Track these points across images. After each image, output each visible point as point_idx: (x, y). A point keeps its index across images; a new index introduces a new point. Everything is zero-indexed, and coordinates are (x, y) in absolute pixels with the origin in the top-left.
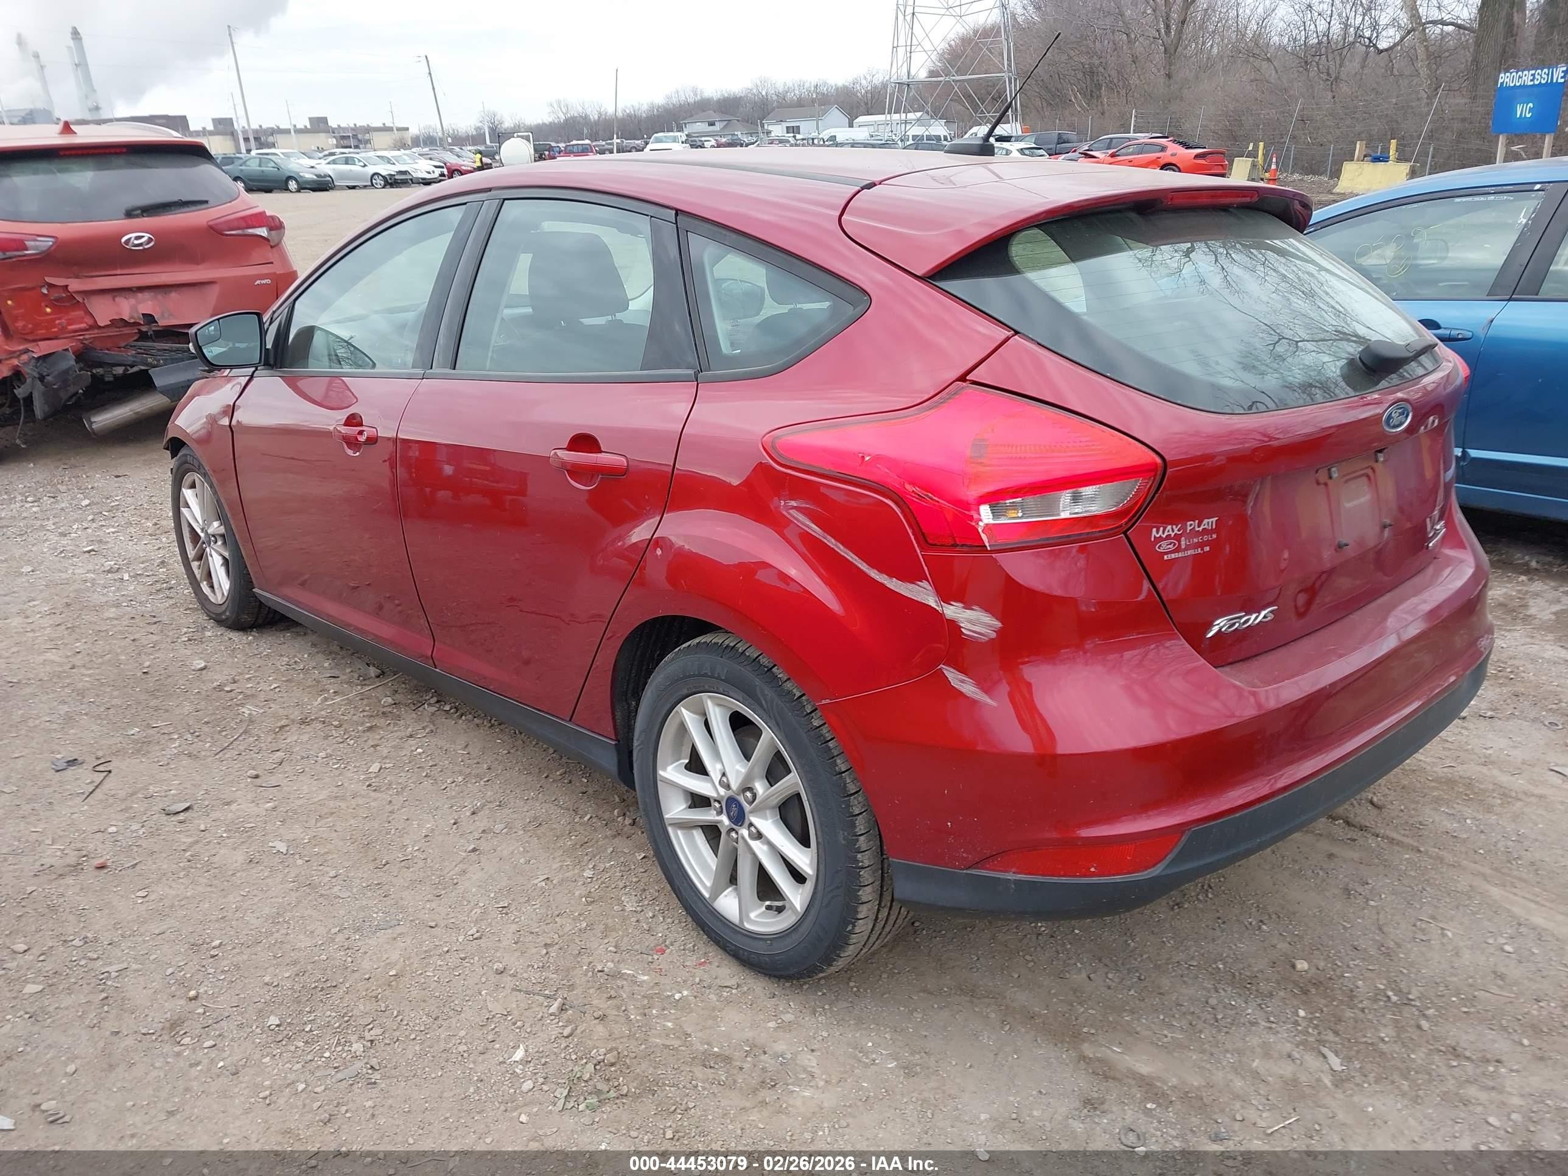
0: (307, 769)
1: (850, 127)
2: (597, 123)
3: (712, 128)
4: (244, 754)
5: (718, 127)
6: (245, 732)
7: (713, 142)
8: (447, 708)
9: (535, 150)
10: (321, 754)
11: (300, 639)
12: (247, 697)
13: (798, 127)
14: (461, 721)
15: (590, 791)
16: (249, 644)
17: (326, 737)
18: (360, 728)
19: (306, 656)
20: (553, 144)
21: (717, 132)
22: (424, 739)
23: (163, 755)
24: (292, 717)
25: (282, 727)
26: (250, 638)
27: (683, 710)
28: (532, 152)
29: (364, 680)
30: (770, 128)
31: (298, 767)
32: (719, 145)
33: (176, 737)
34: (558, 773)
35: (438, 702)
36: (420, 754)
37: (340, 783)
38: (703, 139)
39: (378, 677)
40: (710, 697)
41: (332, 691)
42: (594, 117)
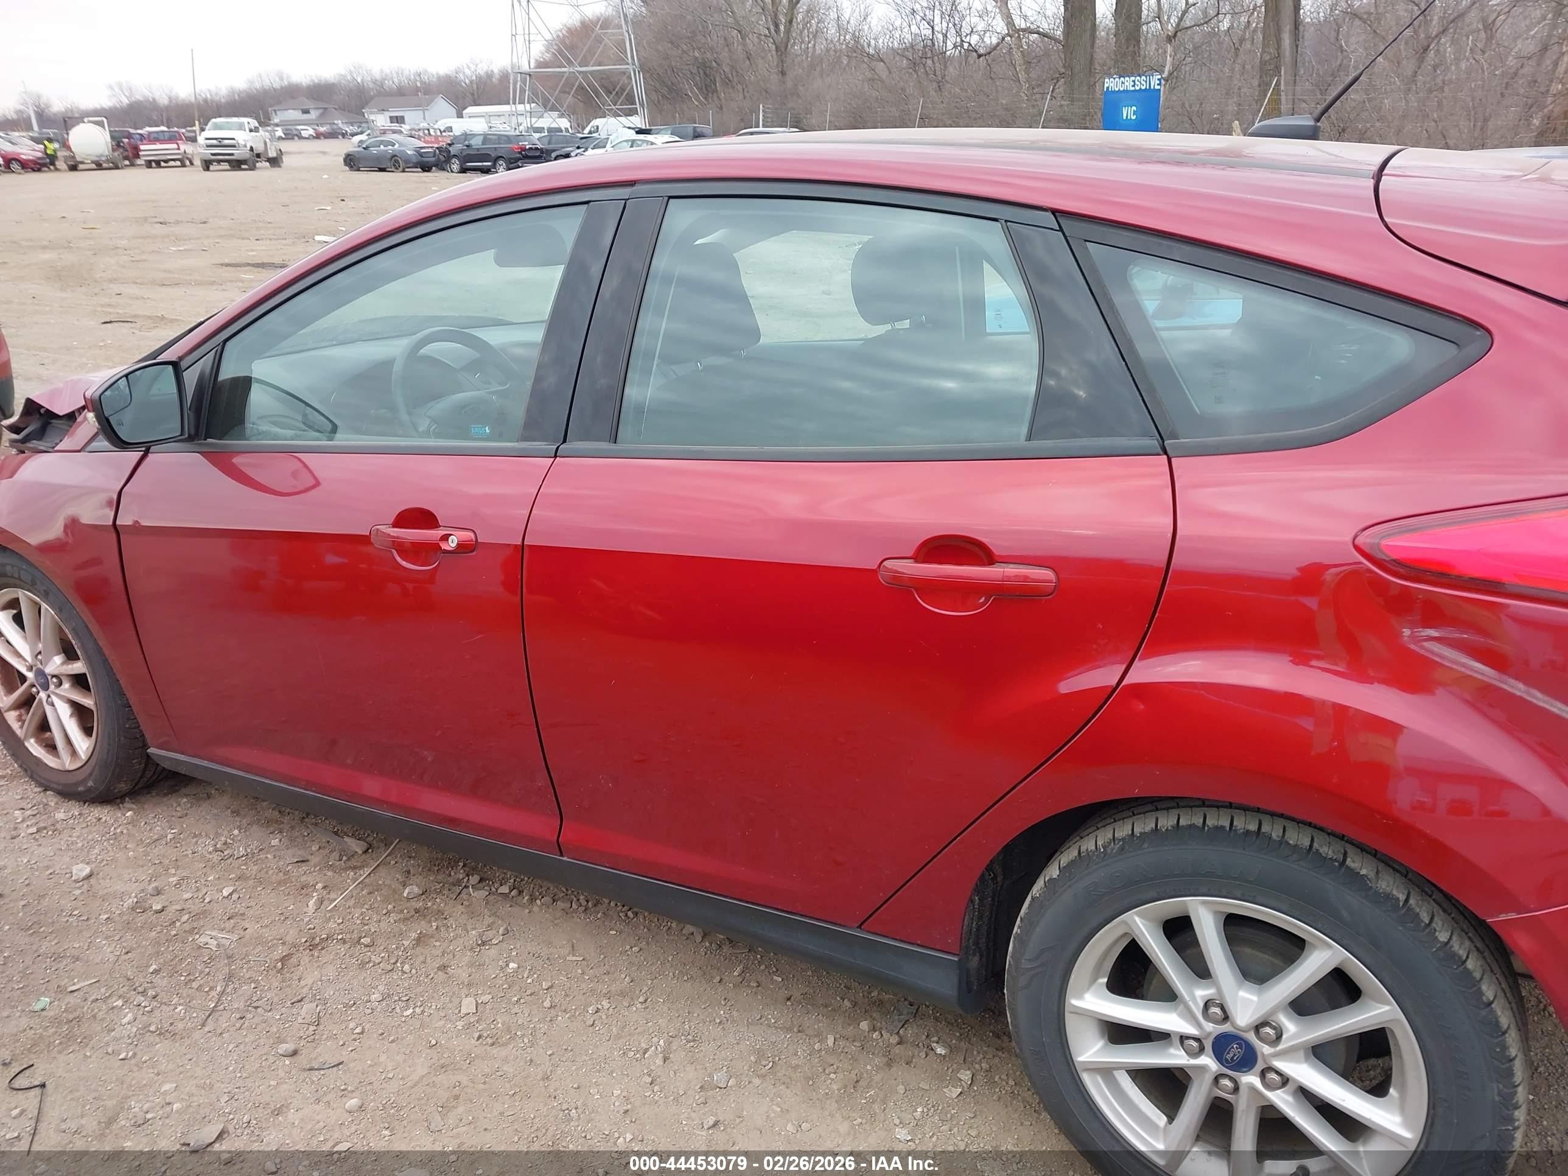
0: (367, 1027)
1: (458, 117)
2: (167, 108)
3: (306, 116)
4: (249, 1016)
5: (314, 115)
6: (230, 977)
7: (311, 132)
8: (504, 889)
9: (113, 138)
10: (376, 996)
11: (205, 805)
12: (196, 916)
13: (403, 118)
14: (536, 909)
15: (797, 995)
16: (132, 822)
17: (363, 965)
18: (406, 943)
19: (236, 832)
20: (132, 131)
21: (313, 120)
22: (504, 945)
23: (116, 1039)
24: (289, 939)
25: (284, 959)
26: (129, 814)
27: (1137, 919)
28: (109, 139)
29: (349, 859)
30: (372, 117)
31: (352, 1025)
32: (318, 136)
33: (120, 1003)
34: (736, 973)
35: (481, 880)
36: (516, 971)
37: (434, 1042)
38: (299, 127)
39: (365, 852)
40: (1204, 903)
41: (319, 886)
42: (163, 101)
